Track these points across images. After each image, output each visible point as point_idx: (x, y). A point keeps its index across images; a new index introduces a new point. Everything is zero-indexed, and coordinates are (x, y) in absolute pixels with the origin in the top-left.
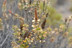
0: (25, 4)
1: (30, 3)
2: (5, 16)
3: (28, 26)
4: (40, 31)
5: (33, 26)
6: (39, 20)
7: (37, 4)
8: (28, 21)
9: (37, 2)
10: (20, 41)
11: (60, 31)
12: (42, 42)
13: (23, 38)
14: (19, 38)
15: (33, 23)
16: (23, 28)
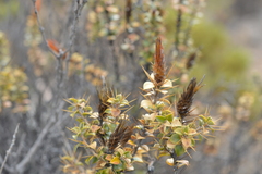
0: (109, 20)
1: (128, 14)
2: (37, 60)
3: (126, 103)
4: (173, 126)
5: (145, 104)
6: (168, 84)
7: (153, 21)
8: (118, 79)
9: (154, 13)
10: (96, 159)
11: (239, 117)
12: (175, 163)
13: (107, 148)
14: (94, 145)
15: (145, 92)
16: (110, 110)
